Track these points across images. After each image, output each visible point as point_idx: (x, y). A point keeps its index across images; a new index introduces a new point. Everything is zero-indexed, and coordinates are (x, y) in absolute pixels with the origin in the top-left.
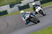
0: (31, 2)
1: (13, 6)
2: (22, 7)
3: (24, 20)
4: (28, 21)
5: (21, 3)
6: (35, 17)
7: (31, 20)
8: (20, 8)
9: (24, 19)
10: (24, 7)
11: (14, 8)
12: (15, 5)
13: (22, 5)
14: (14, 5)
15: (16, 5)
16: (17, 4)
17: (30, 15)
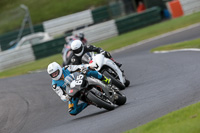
0: (83, 27)
1: (12, 43)
2: (44, 47)
3: (63, 98)
4: (80, 102)
5: (41, 29)
7: (89, 96)
8: (37, 49)
10: (54, 45)
11: (17, 48)
12: (22, 37)
13: (46, 37)
14: (16, 38)
15: (24, 39)
16: (27, 32)
17: (86, 75)
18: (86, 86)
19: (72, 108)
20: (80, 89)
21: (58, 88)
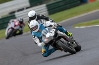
0: (22, 9)
6: (69, 36)
7: (59, 44)
9: (40, 42)
18: (57, 37)
19: (45, 52)
20: (53, 38)
21: (36, 37)
